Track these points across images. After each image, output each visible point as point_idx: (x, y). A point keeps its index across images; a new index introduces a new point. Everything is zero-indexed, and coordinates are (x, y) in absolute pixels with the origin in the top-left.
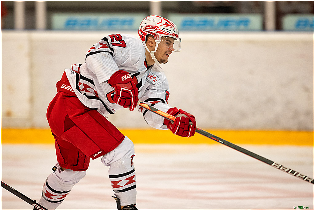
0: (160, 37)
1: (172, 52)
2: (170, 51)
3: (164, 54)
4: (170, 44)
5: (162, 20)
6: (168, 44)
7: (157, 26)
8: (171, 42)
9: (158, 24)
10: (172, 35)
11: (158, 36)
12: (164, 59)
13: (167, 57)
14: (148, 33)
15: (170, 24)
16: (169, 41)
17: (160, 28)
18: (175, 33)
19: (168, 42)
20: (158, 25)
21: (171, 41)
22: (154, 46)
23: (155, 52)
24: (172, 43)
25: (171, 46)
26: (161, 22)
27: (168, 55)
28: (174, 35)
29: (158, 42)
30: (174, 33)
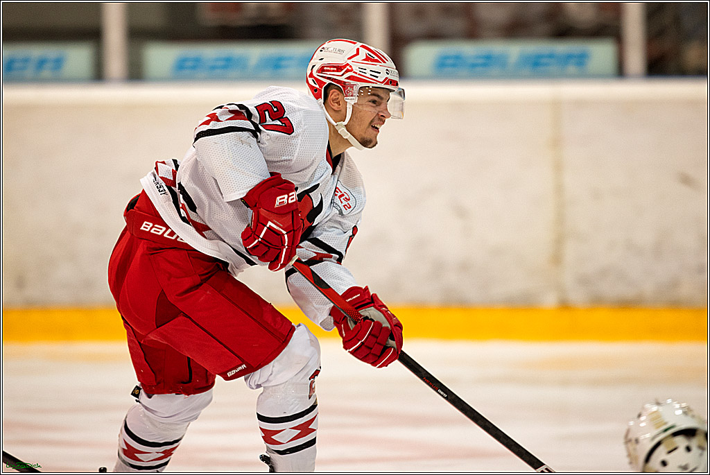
0: (356, 89)
1: (387, 120)
2: (382, 119)
3: (368, 127)
4: (380, 104)
5: (358, 50)
6: (375, 103)
7: (348, 64)
8: (382, 98)
9: (349, 58)
10: (382, 83)
11: (352, 86)
12: (368, 139)
13: (375, 133)
14: (328, 82)
15: (376, 58)
16: (378, 96)
17: (355, 68)
18: (390, 77)
19: (376, 98)
20: (349, 62)
21: (382, 95)
22: (343, 111)
23: (346, 123)
24: (384, 101)
25: (382, 106)
26: (358, 53)
27: (378, 129)
28: (387, 84)
29: (351, 101)
30: (387, 78)
